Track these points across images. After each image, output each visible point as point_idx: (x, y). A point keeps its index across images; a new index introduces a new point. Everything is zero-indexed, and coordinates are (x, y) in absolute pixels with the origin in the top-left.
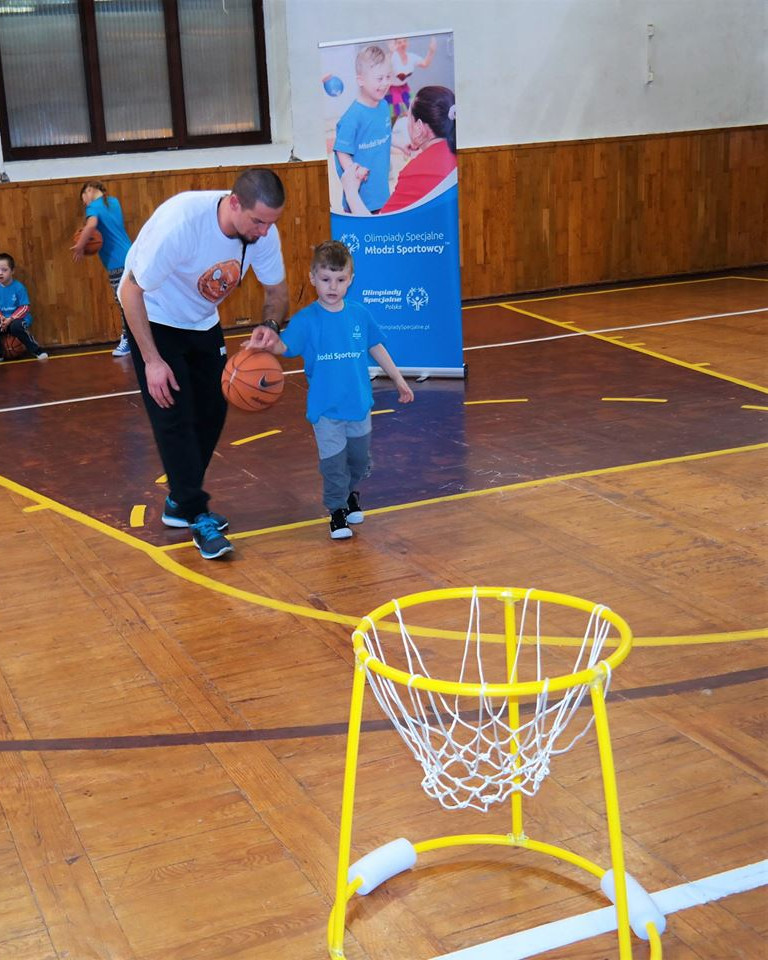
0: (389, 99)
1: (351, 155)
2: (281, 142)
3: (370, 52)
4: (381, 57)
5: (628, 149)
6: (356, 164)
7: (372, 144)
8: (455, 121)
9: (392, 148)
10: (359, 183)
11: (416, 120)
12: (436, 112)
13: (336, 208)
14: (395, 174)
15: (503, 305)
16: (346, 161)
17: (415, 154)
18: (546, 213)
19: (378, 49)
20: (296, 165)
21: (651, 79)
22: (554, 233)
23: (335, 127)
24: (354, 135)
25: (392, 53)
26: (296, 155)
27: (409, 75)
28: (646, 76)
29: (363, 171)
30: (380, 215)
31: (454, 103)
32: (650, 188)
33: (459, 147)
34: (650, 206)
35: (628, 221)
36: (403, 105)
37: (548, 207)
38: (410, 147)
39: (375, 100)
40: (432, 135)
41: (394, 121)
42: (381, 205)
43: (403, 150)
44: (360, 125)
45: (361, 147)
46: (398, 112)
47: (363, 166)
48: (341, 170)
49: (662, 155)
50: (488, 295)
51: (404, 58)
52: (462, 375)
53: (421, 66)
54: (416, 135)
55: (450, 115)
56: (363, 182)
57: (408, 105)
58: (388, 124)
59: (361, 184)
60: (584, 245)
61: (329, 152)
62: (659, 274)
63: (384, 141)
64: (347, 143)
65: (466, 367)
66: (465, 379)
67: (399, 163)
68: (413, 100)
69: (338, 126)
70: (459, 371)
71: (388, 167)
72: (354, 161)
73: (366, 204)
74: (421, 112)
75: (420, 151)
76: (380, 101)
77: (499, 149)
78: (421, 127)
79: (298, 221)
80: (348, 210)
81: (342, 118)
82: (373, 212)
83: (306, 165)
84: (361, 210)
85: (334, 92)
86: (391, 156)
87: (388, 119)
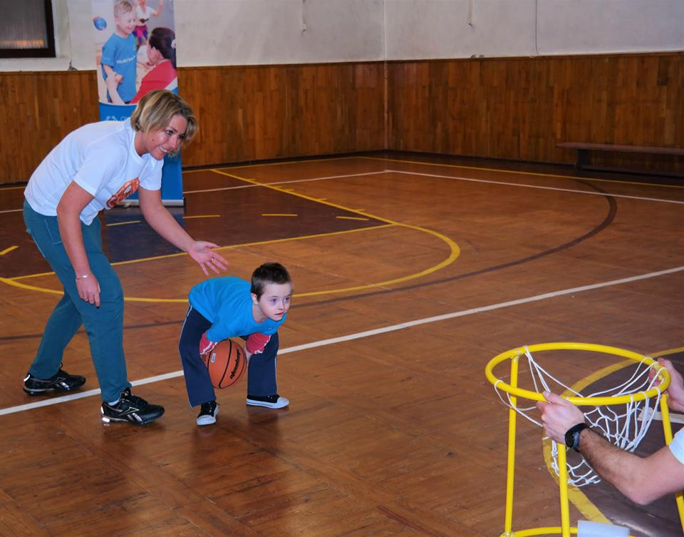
0: (135, 33)
1: (112, 67)
2: (63, 57)
3: (122, 5)
4: (129, 8)
5: (292, 72)
6: (115, 73)
7: (125, 61)
8: (175, 49)
9: (137, 64)
10: (117, 84)
11: (152, 47)
12: (164, 43)
13: (103, 99)
14: (139, 80)
15: (213, 170)
16: (108, 70)
17: (151, 68)
18: (240, 111)
19: (128, 3)
20: (72, 72)
21: (305, 28)
22: (246, 125)
23: (101, 49)
24: (113, 54)
25: (136, 6)
26: (73, 66)
27: (147, 20)
28: (302, 26)
29: (119, 77)
30: (130, 104)
31: (174, 38)
32: (307, 98)
33: (178, 66)
34: (307, 110)
35: (293, 119)
36: (143, 38)
37: (241, 108)
38: (148, 64)
39: (126, 34)
40: (161, 57)
41: (138, 47)
42: (131, 98)
43: (144, 65)
44: (117, 49)
45: (118, 62)
46: (140, 43)
47: (120, 74)
48: (105, 76)
49: (314, 77)
50: (203, 164)
51: (144, 10)
52: (182, 204)
53: (154, 15)
54: (151, 57)
55: (173, 45)
56: (120, 84)
57: (146, 38)
58: (135, 49)
59: (118, 85)
60: (265, 133)
61: (98, 64)
62: (313, 154)
63: (132, 59)
64: (109, 59)
65: (184, 200)
66: (184, 206)
67: (142, 73)
68: (149, 35)
69: (104, 49)
70: (181, 202)
71: (135, 76)
72: (114, 71)
73: (122, 98)
74: (155, 43)
75: (155, 66)
76: (129, 35)
77: (209, 68)
78: (154, 51)
79: (75, 110)
80: (110, 100)
81: (106, 44)
82: (126, 103)
83: (81, 73)
84: (118, 101)
85: (100, 27)
86: (137, 69)
87: (135, 46)
